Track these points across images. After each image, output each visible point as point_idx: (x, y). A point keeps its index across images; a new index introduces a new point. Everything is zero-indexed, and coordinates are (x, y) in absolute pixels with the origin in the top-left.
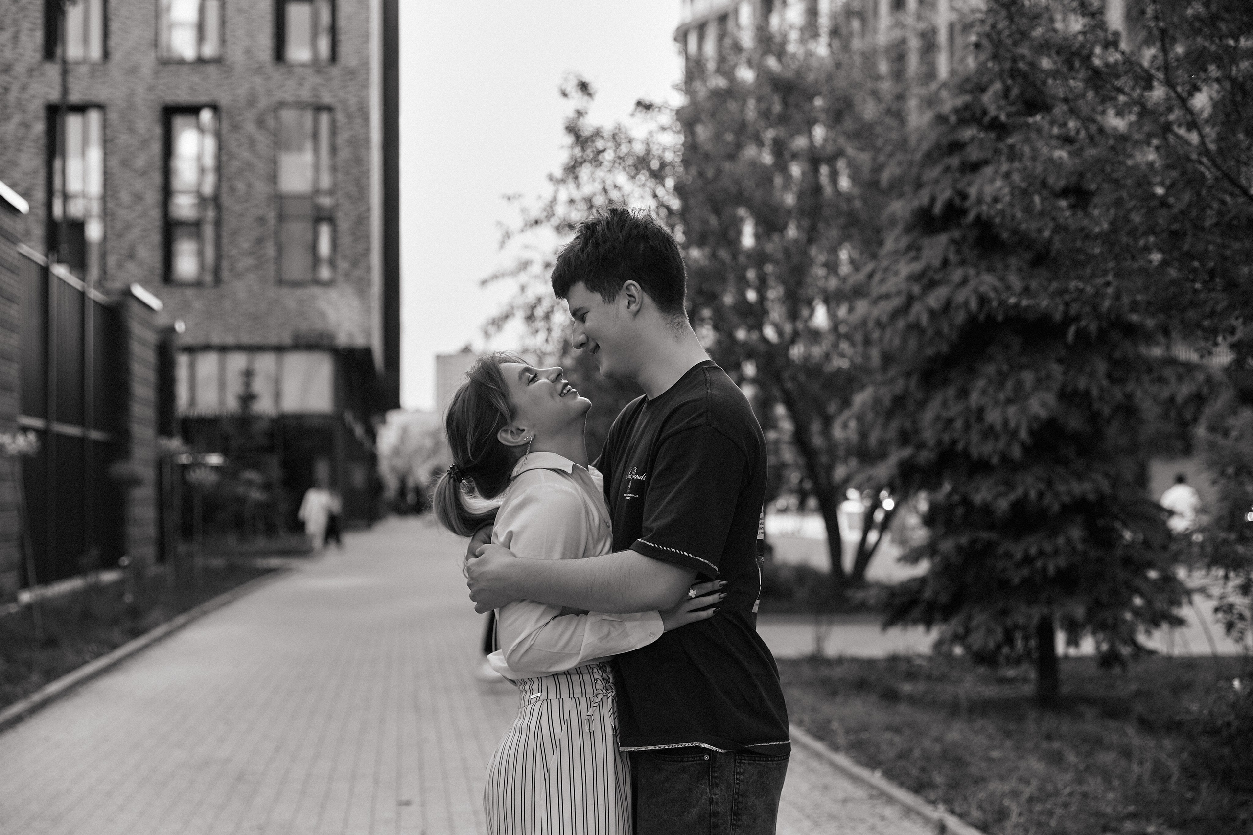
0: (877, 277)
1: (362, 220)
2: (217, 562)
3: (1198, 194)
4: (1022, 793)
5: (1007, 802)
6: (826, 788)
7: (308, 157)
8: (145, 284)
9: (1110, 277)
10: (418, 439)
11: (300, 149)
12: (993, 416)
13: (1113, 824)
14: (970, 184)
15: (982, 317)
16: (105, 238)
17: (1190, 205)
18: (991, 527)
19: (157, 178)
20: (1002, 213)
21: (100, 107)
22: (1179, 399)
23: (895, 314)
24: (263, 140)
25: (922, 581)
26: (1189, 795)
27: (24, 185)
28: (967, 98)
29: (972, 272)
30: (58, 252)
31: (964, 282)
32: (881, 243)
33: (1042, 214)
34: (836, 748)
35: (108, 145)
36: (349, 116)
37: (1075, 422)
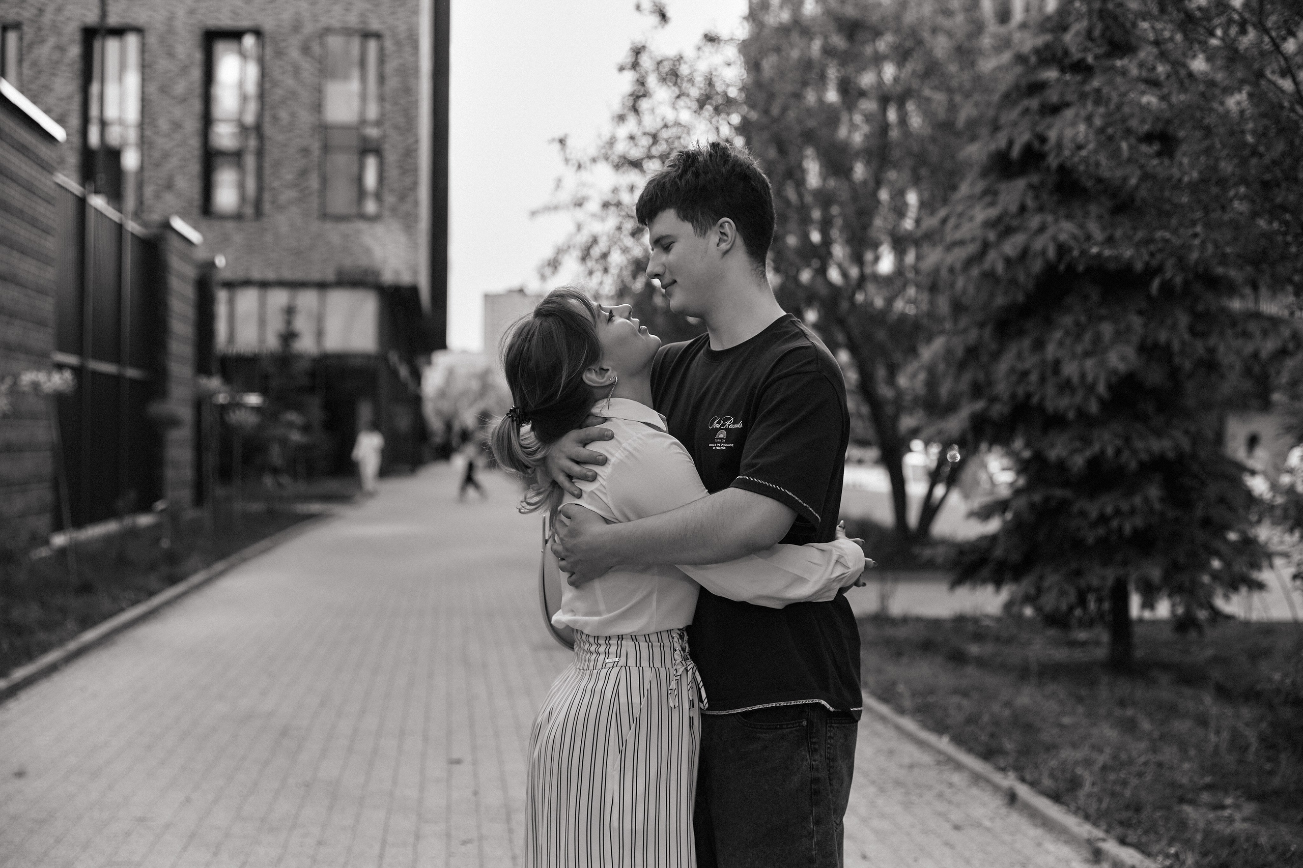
0: (952, 222)
1: (410, 153)
2: (256, 507)
3: (1291, 143)
4: (1094, 762)
5: (1079, 771)
6: (891, 752)
7: (354, 85)
8: (184, 216)
9: (1199, 229)
10: (465, 382)
11: (346, 77)
12: (1070, 369)
13: (1190, 796)
14: (1049, 127)
15: (1062, 267)
16: (142, 168)
17: (1283, 155)
18: (1066, 484)
19: (197, 105)
20: (1085, 160)
21: (139, 30)
22: (1264, 355)
23: (969, 262)
24: (308, 68)
25: (993, 539)
26: (1268, 766)
27: (58, 111)
28: (1048, 37)
29: (1050, 218)
30: (95, 182)
31: (1042, 229)
32: (954, 188)
33: (1129, 160)
34: (901, 711)
35: (147, 70)
36: (398, 43)
37: (1155, 376)
